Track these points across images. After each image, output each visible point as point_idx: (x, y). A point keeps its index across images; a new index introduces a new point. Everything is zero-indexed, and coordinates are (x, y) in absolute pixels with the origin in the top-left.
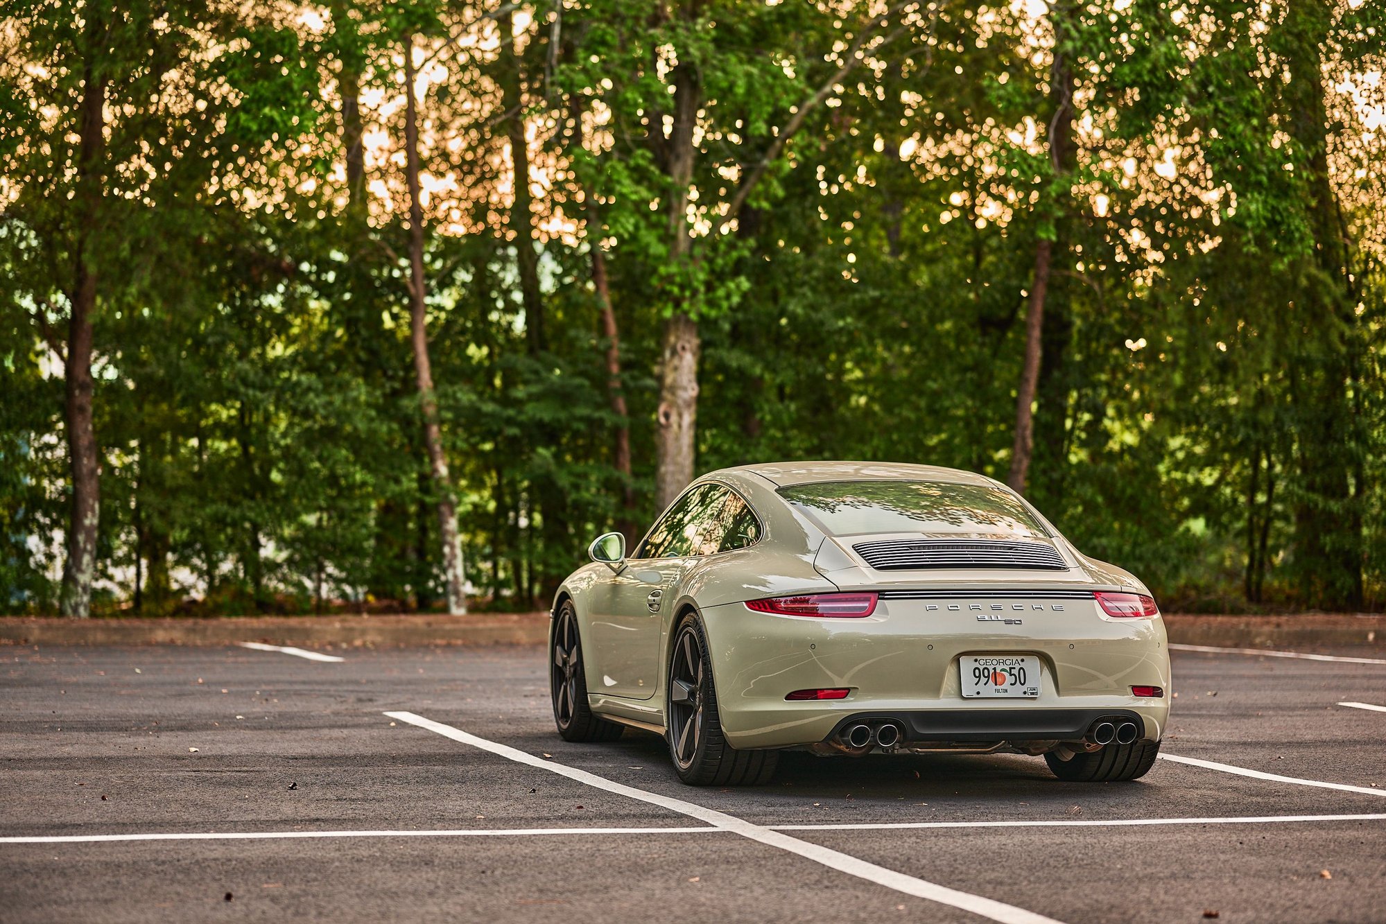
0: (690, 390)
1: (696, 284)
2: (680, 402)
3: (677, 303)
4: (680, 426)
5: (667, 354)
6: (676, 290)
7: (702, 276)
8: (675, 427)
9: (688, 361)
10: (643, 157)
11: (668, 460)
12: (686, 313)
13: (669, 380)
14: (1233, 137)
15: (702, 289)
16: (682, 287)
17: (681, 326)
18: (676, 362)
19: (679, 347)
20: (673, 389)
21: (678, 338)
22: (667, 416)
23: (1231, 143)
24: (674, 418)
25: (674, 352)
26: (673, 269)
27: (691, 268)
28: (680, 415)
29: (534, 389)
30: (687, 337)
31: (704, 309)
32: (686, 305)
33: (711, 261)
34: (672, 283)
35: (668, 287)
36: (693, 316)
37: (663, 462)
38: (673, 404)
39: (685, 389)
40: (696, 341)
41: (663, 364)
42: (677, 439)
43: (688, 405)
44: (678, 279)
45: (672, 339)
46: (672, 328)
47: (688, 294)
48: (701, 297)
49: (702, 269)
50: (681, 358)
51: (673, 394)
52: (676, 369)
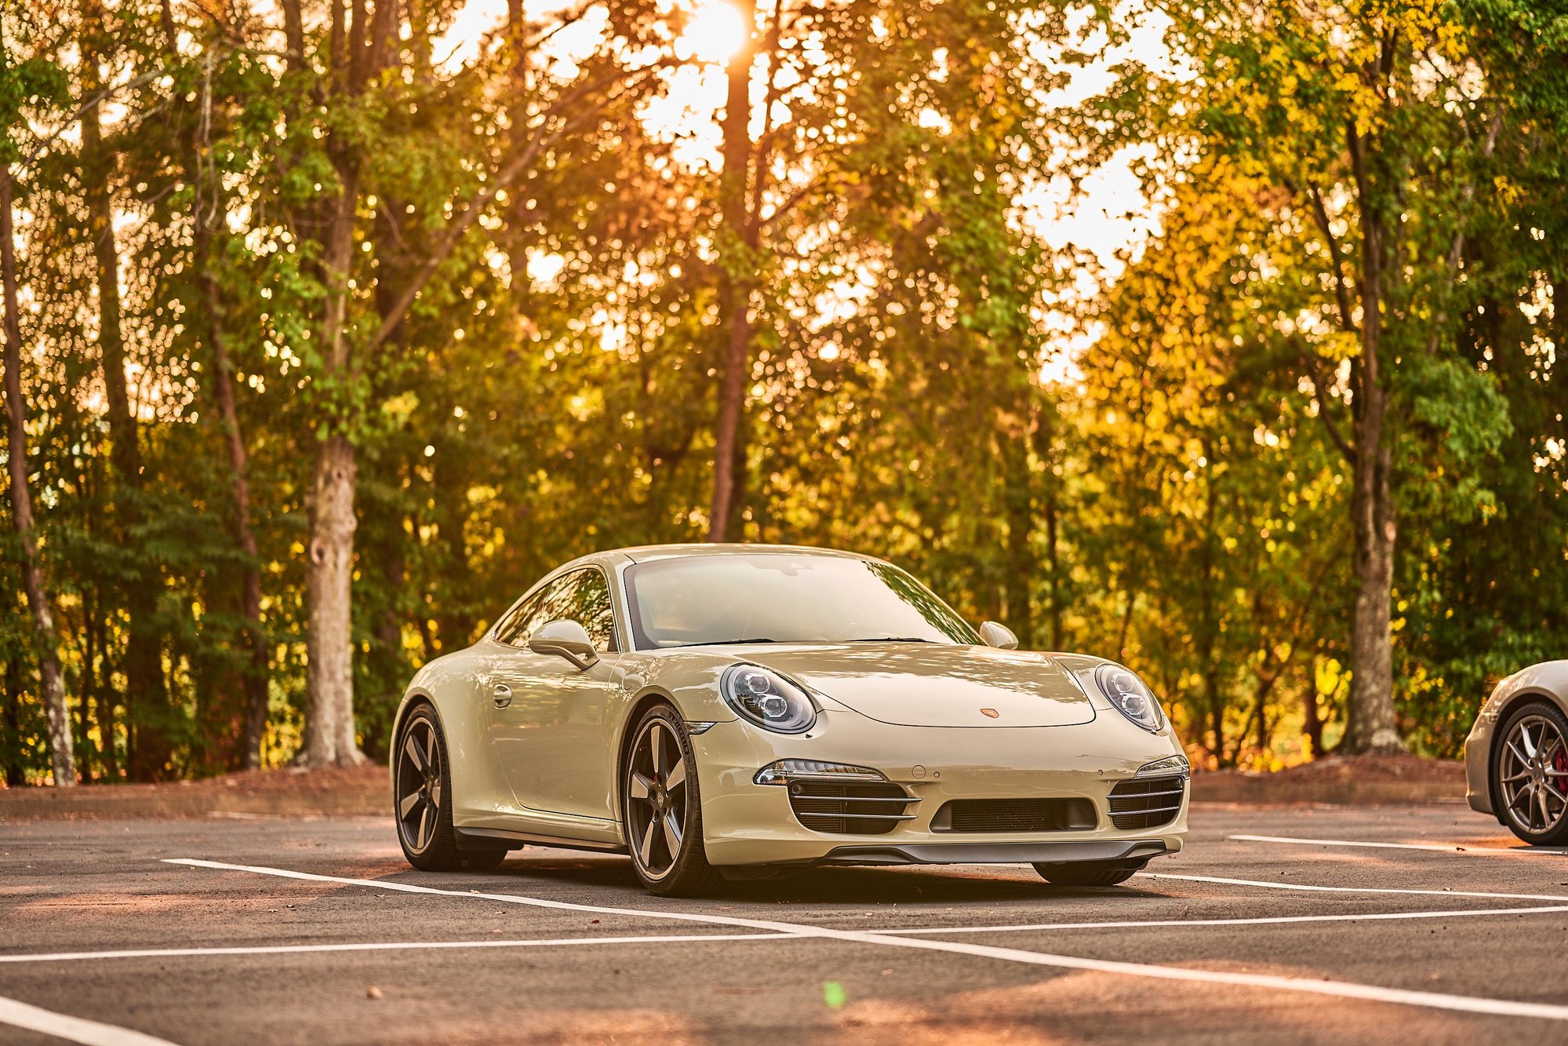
0: (347, 524)
1: (355, 401)
2: (336, 537)
3: (333, 424)
4: (336, 565)
5: (321, 483)
6: (333, 408)
7: (363, 392)
8: (330, 566)
9: (345, 491)
10: (311, 248)
11: (322, 604)
12: (343, 435)
13: (322, 513)
14: (973, 235)
15: (362, 407)
16: (340, 405)
17: (337, 451)
18: (331, 490)
19: (334, 474)
20: (327, 523)
21: (332, 464)
22: (321, 554)
23: (972, 242)
24: (329, 556)
25: (328, 480)
26: (330, 383)
27: (350, 383)
28: (336, 553)
29: (157, 526)
30: (344, 462)
31: (366, 430)
32: (343, 426)
33: (372, 375)
34: (329, 399)
35: (323, 405)
36: (352, 438)
37: (316, 607)
38: (327, 540)
39: (342, 522)
40: (352, 468)
41: (315, 493)
42: (332, 580)
43: (346, 542)
44: (335, 396)
45: (326, 465)
46: (326, 453)
47: (346, 412)
48: (362, 416)
49: (362, 384)
50: (337, 487)
51: (328, 528)
52: (331, 499)
